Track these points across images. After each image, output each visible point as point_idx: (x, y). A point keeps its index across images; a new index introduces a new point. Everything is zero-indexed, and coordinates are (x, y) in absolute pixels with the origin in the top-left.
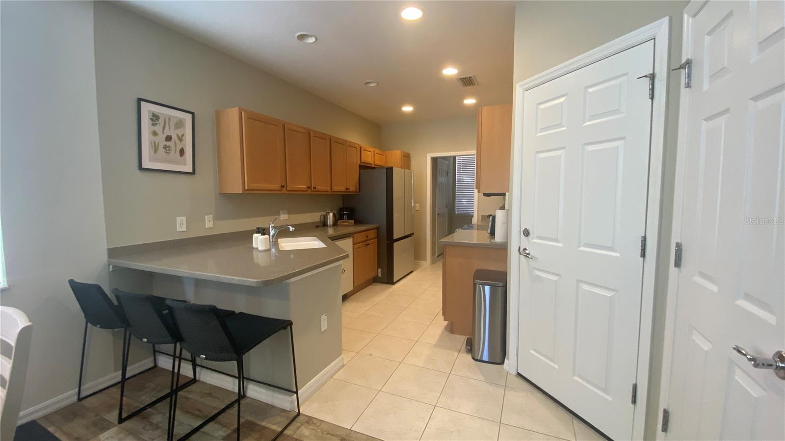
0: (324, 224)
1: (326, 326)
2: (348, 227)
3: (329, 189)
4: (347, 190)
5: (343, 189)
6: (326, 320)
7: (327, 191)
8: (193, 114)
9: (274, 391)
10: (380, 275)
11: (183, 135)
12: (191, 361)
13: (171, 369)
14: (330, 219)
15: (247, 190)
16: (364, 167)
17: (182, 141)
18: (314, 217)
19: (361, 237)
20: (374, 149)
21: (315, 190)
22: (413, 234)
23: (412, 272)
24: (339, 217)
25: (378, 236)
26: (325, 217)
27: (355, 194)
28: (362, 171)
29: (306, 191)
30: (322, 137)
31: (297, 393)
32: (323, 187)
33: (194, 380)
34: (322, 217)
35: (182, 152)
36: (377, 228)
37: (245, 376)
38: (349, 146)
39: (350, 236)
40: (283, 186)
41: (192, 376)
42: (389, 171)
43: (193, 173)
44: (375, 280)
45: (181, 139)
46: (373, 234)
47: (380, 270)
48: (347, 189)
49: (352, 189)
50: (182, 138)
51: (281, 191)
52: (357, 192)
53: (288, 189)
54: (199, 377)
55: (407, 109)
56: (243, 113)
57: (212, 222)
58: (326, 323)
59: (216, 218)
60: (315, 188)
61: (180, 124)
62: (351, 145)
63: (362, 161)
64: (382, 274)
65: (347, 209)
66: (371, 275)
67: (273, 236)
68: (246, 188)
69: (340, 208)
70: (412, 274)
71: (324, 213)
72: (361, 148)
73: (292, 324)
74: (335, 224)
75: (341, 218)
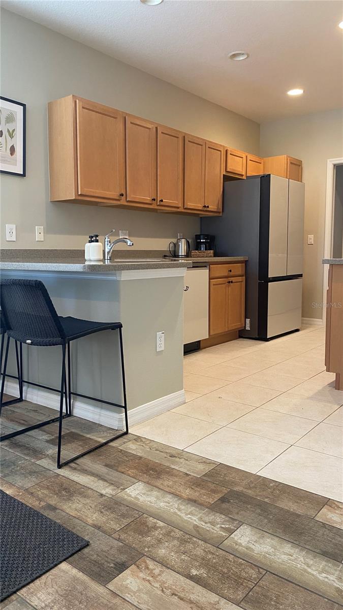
0: (175, 255)
1: (163, 346)
2: (207, 256)
3: (180, 205)
4: (205, 209)
5: (199, 206)
6: (163, 339)
7: (178, 208)
8: (24, 106)
9: (102, 408)
10: (248, 328)
11: (14, 130)
12: (18, 378)
14: (182, 249)
15: (81, 195)
16: (228, 178)
17: (13, 137)
18: (162, 244)
19: (221, 270)
20: (247, 154)
21: (162, 203)
22: (301, 276)
23: (297, 330)
24: (195, 245)
25: (247, 274)
26: (176, 246)
27: (216, 214)
28: (227, 183)
29: (151, 204)
30: (173, 135)
31: (125, 407)
32: (172, 200)
33: (20, 400)
34: (172, 245)
35: (13, 150)
36: (246, 262)
37: (72, 391)
38: (209, 147)
39: (206, 267)
40: (122, 195)
41: (19, 397)
42: (265, 180)
43: (24, 175)
44: (242, 334)
45: (11, 135)
46: (238, 269)
47: (248, 321)
48: (205, 206)
49: (212, 207)
50: (12, 134)
51: (119, 200)
52: (219, 212)
53: (128, 200)
54: (26, 397)
55: (296, 92)
56: (77, 101)
57: (42, 234)
58: (163, 342)
59: (48, 231)
60: (162, 201)
61: (10, 119)
62: (213, 148)
63: (228, 170)
64: (251, 327)
65: (207, 236)
66: (235, 325)
67: (108, 253)
68: (79, 193)
69: (196, 236)
70: (297, 333)
71: (174, 240)
72: (226, 151)
73: (122, 327)
74: (188, 255)
75: (197, 247)
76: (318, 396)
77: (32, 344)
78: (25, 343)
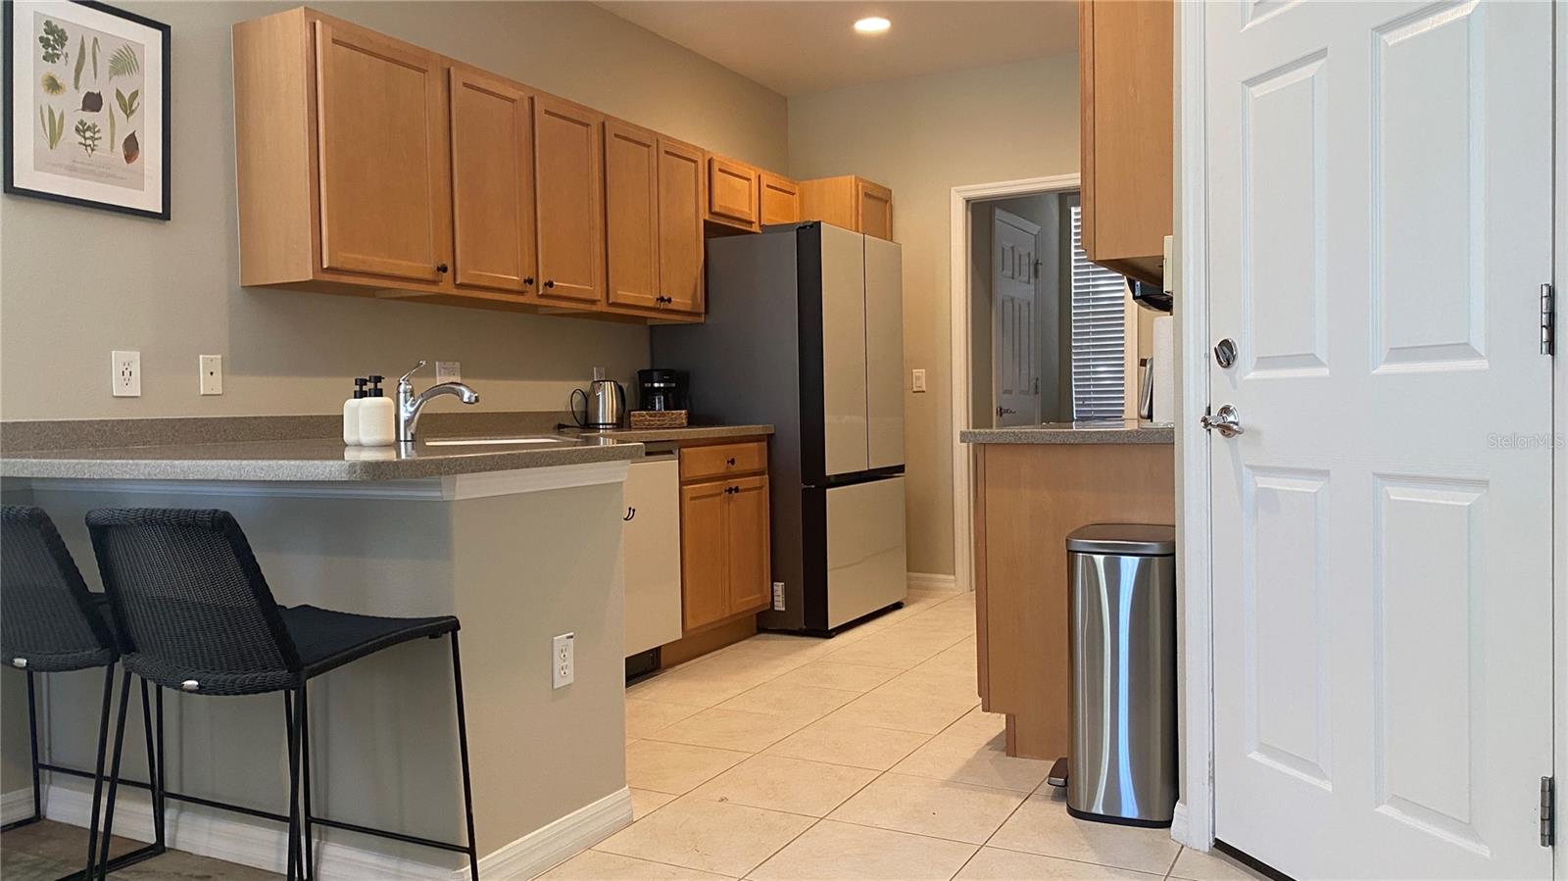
0: (587, 423)
1: (570, 671)
2: (674, 424)
3: (598, 295)
4: (663, 305)
5: (649, 298)
6: (570, 654)
7: (593, 302)
8: (165, 29)
9: (404, 856)
10: (780, 606)
11: (135, 95)
12: (152, 787)
13: (89, 826)
14: (607, 406)
15: (330, 270)
16: (719, 230)
17: (132, 112)
18: (555, 395)
19: (710, 462)
20: (760, 171)
21: (550, 291)
22: (900, 469)
23: (898, 606)
24: (637, 398)
25: (772, 468)
26: (589, 399)
27: (690, 319)
28: (714, 242)
29: (521, 293)
30: (576, 118)
31: (471, 851)
32: (576, 282)
33: (158, 848)
34: (578, 397)
35: (131, 147)
36: (770, 438)
37: (313, 814)
38: (667, 152)
39: (671, 452)
40: (444, 269)
41: (153, 840)
42: (808, 236)
43: (165, 215)
44: (765, 623)
45: (128, 106)
46: (752, 456)
47: (779, 587)
48: (662, 299)
49: (681, 301)
50: (131, 106)
51: (435, 282)
52: (698, 314)
53: (458, 282)
54: (174, 840)
55: (872, 25)
56: (318, 23)
57: (218, 375)
58: (570, 662)
59: (233, 366)
60: (550, 284)
61: (125, 62)
62: (678, 153)
63: (716, 209)
64: (786, 605)
65: (667, 374)
66: (752, 601)
67: (408, 422)
68: (325, 266)
69: (641, 373)
70: (898, 613)
71: (585, 386)
72: (710, 162)
73: (459, 629)
74: (622, 423)
75: (645, 401)
76: (967, 777)
77: (200, 690)
78: (181, 688)
